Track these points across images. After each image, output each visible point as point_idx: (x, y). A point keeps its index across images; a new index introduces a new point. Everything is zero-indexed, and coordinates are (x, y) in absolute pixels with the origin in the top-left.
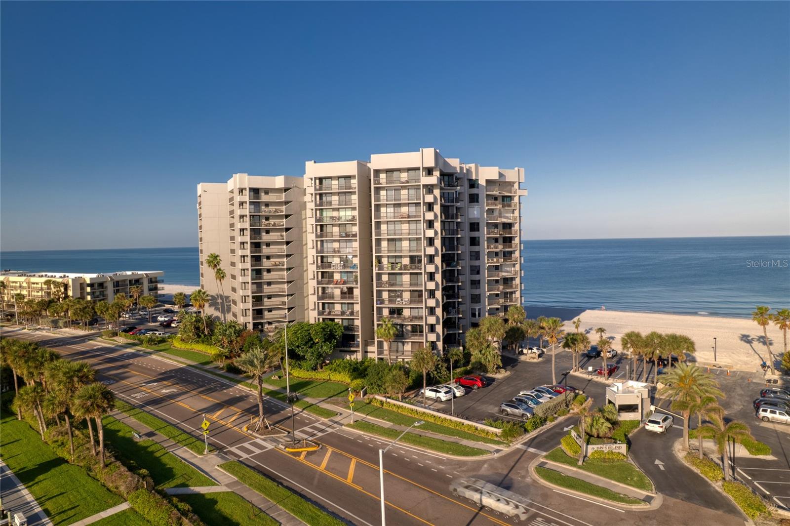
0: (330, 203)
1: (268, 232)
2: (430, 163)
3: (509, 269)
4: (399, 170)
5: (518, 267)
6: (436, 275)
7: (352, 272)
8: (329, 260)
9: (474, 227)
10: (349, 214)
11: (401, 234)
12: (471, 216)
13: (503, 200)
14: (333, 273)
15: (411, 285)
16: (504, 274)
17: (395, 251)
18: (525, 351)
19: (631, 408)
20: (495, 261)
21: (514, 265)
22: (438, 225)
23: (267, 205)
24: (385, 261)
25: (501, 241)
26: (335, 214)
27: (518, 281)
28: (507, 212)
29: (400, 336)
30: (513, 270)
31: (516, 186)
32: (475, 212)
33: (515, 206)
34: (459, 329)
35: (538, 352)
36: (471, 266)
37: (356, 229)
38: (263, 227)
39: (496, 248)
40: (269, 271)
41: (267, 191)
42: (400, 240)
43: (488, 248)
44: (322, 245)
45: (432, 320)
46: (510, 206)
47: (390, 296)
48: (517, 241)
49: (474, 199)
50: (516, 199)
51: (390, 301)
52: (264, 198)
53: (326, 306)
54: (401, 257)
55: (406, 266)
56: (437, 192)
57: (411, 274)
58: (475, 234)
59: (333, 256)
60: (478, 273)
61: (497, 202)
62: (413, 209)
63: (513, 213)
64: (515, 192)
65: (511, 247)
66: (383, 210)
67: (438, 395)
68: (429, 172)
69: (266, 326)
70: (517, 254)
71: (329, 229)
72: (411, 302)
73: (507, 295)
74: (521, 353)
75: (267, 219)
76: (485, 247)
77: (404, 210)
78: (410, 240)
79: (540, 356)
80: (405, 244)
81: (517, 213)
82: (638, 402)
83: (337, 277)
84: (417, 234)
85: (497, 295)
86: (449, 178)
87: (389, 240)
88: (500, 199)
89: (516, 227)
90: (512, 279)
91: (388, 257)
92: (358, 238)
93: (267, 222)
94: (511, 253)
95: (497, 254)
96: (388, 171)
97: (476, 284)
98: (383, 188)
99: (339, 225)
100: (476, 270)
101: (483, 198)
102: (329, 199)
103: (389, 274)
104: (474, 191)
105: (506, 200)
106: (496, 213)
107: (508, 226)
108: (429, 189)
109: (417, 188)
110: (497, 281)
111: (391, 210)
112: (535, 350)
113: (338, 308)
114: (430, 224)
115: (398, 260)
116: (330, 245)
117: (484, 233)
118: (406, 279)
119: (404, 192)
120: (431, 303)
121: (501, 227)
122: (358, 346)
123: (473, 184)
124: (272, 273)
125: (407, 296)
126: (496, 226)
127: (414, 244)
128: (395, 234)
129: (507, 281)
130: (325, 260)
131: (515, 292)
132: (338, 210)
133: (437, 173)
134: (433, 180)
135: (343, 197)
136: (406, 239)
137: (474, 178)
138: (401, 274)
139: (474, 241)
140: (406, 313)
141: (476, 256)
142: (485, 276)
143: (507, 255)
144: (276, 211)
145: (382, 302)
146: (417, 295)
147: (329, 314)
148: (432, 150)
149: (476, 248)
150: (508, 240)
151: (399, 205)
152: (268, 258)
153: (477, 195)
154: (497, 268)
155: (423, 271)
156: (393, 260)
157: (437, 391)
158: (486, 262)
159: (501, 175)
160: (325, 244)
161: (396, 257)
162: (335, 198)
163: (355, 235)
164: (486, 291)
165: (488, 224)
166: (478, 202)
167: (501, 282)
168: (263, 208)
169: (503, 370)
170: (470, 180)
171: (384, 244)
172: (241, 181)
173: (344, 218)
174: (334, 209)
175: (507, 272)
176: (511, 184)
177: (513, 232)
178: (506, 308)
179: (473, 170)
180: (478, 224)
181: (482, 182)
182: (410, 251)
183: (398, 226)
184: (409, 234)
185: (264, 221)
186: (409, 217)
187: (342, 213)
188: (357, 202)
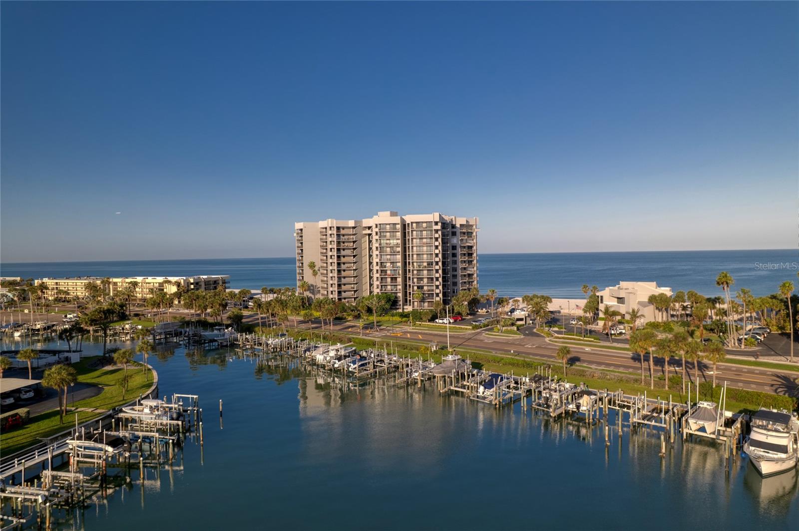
0: (385, 236)
1: (344, 250)
2: (437, 219)
3: (471, 269)
4: (423, 222)
5: (475, 268)
6: (439, 271)
7: (397, 270)
8: (385, 264)
9: (454, 248)
10: (395, 242)
11: (423, 252)
12: (452, 242)
13: (468, 234)
14: (387, 270)
15: (428, 275)
16: (469, 272)
17: (420, 260)
18: (479, 311)
19: (521, 320)
20: (464, 265)
21: (473, 268)
22: (440, 248)
23: (343, 235)
24: (415, 264)
25: (467, 255)
26: (388, 242)
27: (475, 275)
28: (470, 240)
29: (423, 300)
30: (473, 270)
31: (474, 227)
32: (455, 241)
33: (474, 237)
34: (448, 297)
35: (486, 311)
36: (453, 268)
37: (399, 249)
38: (342, 247)
39: (465, 258)
40: (344, 271)
41: (343, 228)
42: (423, 254)
43: (461, 258)
44: (381, 257)
45: (438, 291)
46: (471, 237)
47: (417, 280)
48: (475, 255)
49: (454, 234)
50: (474, 234)
51: (418, 283)
52: (342, 232)
53: (383, 287)
54: (423, 262)
55: (425, 266)
56: (440, 233)
57: (428, 270)
58: (455, 251)
59: (386, 262)
60: (456, 271)
61: (465, 235)
62: (429, 240)
63: (473, 240)
64: (474, 230)
65: (472, 258)
66: (414, 240)
67: (443, 321)
68: (436, 223)
69: (343, 300)
70: (475, 261)
71: (385, 249)
72: (428, 283)
73: (470, 283)
74: (478, 311)
75: (344, 243)
76: (460, 258)
77: (425, 240)
78: (427, 254)
79: (486, 312)
80: (425, 256)
81: (475, 241)
82: (524, 317)
83: (389, 272)
84: (430, 252)
85: (465, 282)
86: (445, 225)
87: (417, 254)
88: (466, 234)
89: (475, 248)
90: (473, 275)
91: (417, 262)
92: (400, 254)
93: (344, 245)
94: (472, 261)
95: (465, 262)
96: (416, 223)
97: (455, 276)
98: (415, 230)
99: (390, 247)
100: (455, 270)
101: (458, 233)
102: (385, 234)
103: (417, 270)
104: (454, 230)
105: (469, 234)
106: (464, 241)
107: (470, 247)
108: (437, 231)
109: (431, 231)
110: (465, 275)
111: (418, 240)
112: (484, 309)
113: (389, 287)
114: (437, 247)
115: (421, 264)
116: (385, 257)
117: (459, 251)
118: (425, 272)
119: (424, 233)
120: (437, 283)
121: (467, 248)
122: (400, 306)
123: (454, 226)
124: (346, 272)
125: (425, 280)
126: (464, 247)
127: (429, 256)
128: (420, 252)
129: (470, 275)
130: (382, 264)
131: (474, 281)
132: (389, 239)
133: (440, 224)
134: (439, 227)
135: (392, 234)
136: (425, 254)
137: (454, 223)
138: (423, 270)
139: (454, 255)
140: (425, 288)
141: (455, 262)
142: (460, 273)
143: (470, 262)
144: (348, 239)
145: (414, 283)
146: (431, 279)
147: (385, 290)
148: (438, 213)
149: (455, 259)
150: (470, 255)
151: (422, 238)
152: (344, 264)
153: (456, 232)
154: (465, 269)
155: (434, 269)
156: (419, 264)
157: (443, 320)
158: (460, 266)
159: (467, 221)
160: (383, 257)
161: (420, 262)
162: (388, 234)
163: (399, 252)
164: (460, 280)
165: (461, 246)
166: (456, 235)
167: (467, 276)
168: (342, 237)
169: (469, 316)
170: (452, 225)
171: (415, 256)
172: (332, 223)
173: (392, 244)
174: (387, 239)
175: (469, 271)
176: (472, 226)
177: (473, 250)
178: (469, 289)
179: (454, 219)
180: (456, 246)
181: (458, 225)
182: (427, 259)
183: (421, 248)
184: (427, 252)
185: (342, 244)
186: (427, 244)
187: (391, 241)
188: (400, 236)
